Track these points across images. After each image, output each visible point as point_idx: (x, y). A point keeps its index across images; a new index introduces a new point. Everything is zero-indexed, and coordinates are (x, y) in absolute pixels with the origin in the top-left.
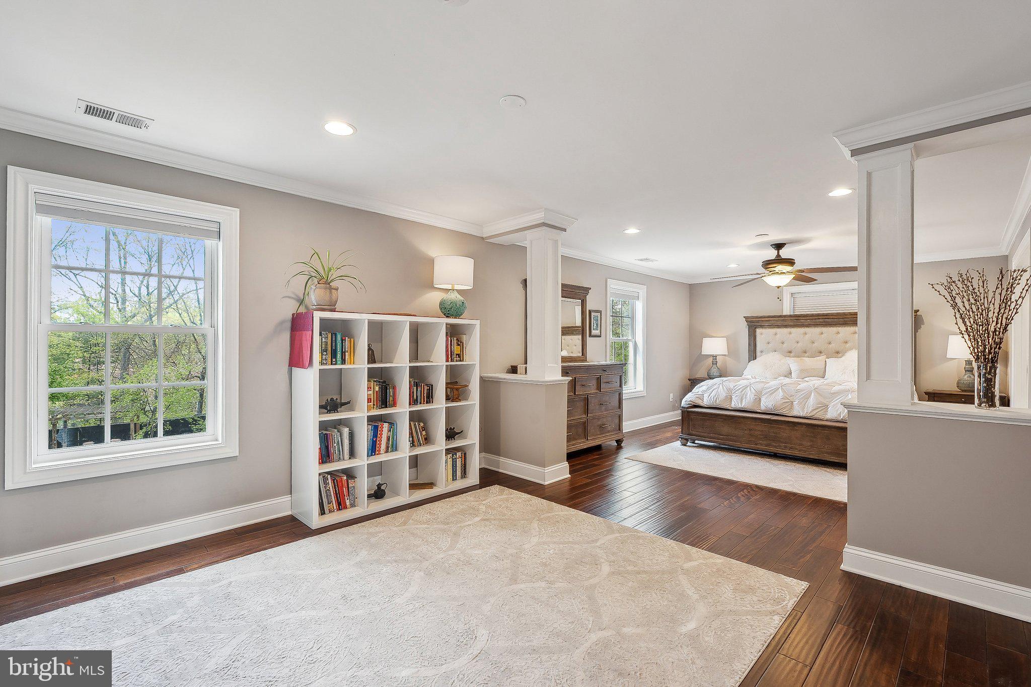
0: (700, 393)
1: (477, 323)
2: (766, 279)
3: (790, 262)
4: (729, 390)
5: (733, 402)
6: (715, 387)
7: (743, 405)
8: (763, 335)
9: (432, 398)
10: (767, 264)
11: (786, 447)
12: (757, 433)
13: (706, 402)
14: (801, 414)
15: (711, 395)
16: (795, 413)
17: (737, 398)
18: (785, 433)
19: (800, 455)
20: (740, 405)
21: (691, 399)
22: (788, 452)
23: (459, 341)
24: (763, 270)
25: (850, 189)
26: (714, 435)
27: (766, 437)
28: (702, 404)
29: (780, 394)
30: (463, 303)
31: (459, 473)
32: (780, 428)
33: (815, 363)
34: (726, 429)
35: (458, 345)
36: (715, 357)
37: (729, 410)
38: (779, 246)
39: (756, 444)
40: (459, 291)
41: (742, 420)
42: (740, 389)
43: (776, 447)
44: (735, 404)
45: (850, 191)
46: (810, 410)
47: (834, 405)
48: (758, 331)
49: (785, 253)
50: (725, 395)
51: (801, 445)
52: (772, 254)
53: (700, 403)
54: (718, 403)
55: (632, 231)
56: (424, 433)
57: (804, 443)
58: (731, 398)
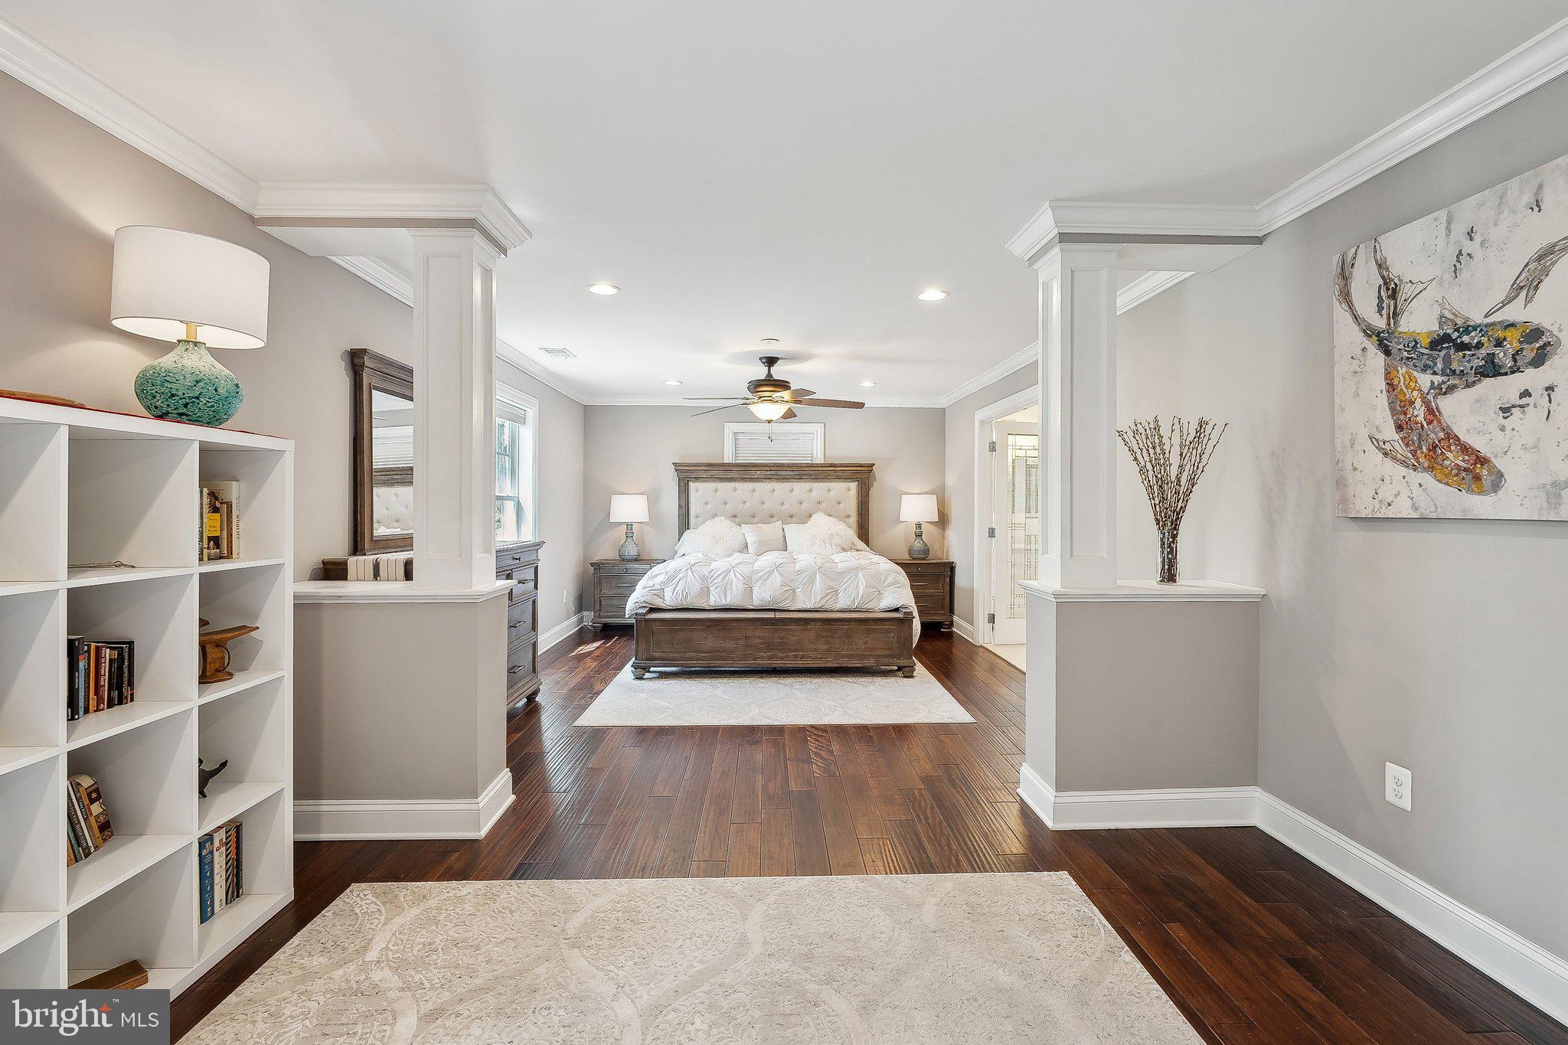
0: (657, 587)
1: (287, 445)
2: (752, 408)
3: (783, 385)
4: (703, 579)
5: (712, 597)
6: (680, 576)
7: (729, 600)
8: (699, 491)
9: (131, 684)
10: (756, 386)
11: (796, 656)
12: (756, 641)
13: (669, 599)
14: (808, 606)
15: (677, 589)
16: (799, 606)
17: (718, 590)
18: (794, 636)
19: (815, 665)
20: (723, 600)
21: (645, 599)
22: (799, 664)
23: (217, 499)
24: (750, 395)
25: (943, 292)
26: (694, 654)
27: (769, 646)
28: (663, 606)
29: (776, 580)
30: (237, 386)
31: (219, 893)
32: (787, 630)
33: (772, 529)
34: (709, 642)
35: (215, 510)
36: (629, 525)
37: (704, 610)
38: (771, 361)
39: (755, 659)
40: (215, 353)
41: (734, 624)
42: (719, 575)
43: (782, 659)
44: (715, 600)
45: (942, 296)
46: (819, 598)
47: (845, 589)
48: (692, 485)
49: (779, 372)
50: (698, 586)
51: (815, 650)
52: (761, 372)
53: (659, 603)
54: (689, 602)
55: (603, 289)
56: (96, 809)
57: (819, 647)
58: (708, 591)
